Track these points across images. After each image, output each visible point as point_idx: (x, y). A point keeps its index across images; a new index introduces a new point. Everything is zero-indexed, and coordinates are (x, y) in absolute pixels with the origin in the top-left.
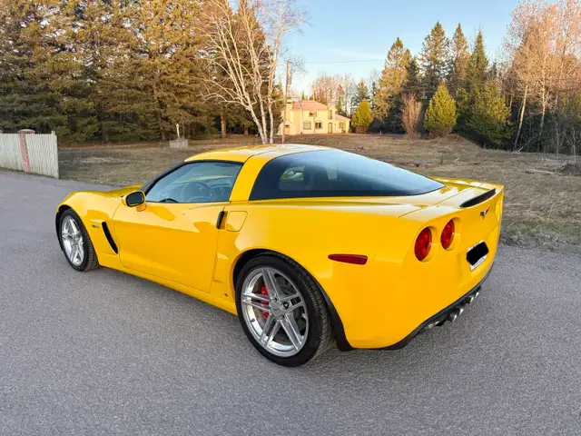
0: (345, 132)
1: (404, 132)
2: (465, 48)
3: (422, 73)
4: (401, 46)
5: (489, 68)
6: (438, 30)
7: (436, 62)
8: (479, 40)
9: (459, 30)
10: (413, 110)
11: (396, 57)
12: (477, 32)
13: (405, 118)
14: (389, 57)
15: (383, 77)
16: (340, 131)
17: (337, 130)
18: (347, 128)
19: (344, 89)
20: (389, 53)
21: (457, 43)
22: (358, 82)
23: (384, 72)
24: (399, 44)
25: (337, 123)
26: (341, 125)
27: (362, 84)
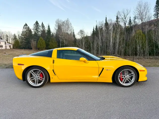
0: (11, 48)
2: (45, 28)
5: (51, 33)
6: (37, 23)
7: (37, 31)
8: (49, 26)
9: (42, 23)
11: (26, 28)
13: (32, 45)
14: (24, 28)
15: (22, 33)
16: (9, 48)
19: (8, 36)
20: (24, 27)
21: (43, 27)
22: (13, 34)
23: (22, 32)
24: (26, 25)
25: (8, 46)
26: (10, 46)
27: (15, 35)
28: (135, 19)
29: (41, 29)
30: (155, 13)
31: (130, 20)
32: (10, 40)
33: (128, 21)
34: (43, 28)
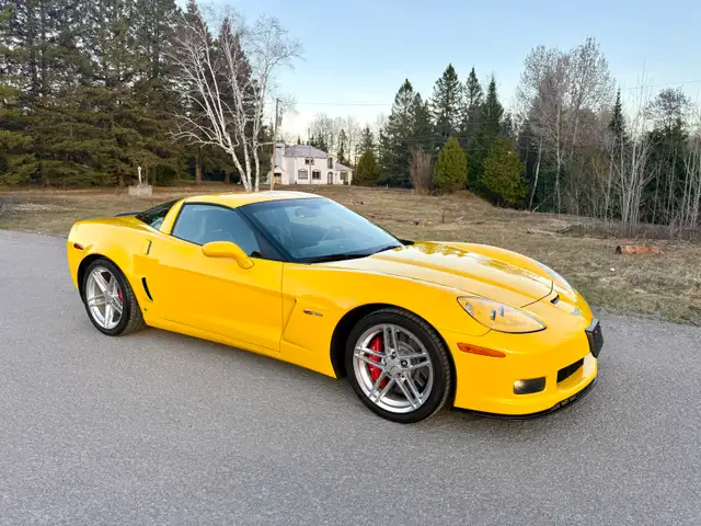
0: (347, 183)
1: (410, 187)
2: (480, 95)
3: (434, 121)
4: (411, 90)
5: (503, 119)
6: (450, 74)
7: (449, 109)
8: (492, 87)
9: (473, 75)
10: (421, 162)
11: (405, 101)
12: (490, 79)
13: (412, 172)
14: (396, 100)
15: (391, 124)
16: (341, 182)
17: (338, 181)
18: (350, 179)
19: (347, 135)
20: (397, 96)
21: (472, 89)
22: (363, 127)
23: (391, 118)
24: (408, 87)
25: (339, 173)
26: (343, 176)
27: (368, 130)
29: (466, 100)
32: (352, 152)
34: (472, 96)
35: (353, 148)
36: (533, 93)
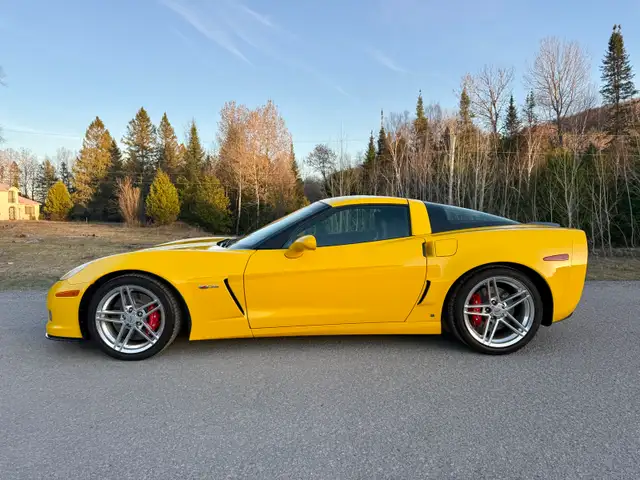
0: (34, 218)
1: (121, 220)
2: (174, 137)
4: (102, 126)
5: (204, 159)
6: (142, 116)
7: (144, 148)
8: (194, 131)
9: (165, 119)
11: (96, 138)
12: (191, 124)
13: (122, 204)
14: (87, 136)
15: (82, 158)
16: (27, 217)
17: (22, 216)
18: (37, 214)
20: (88, 132)
21: (165, 132)
22: (41, 160)
23: (81, 152)
24: (98, 124)
25: (23, 207)
26: (28, 210)
27: (48, 164)
28: (532, 106)
29: (159, 140)
30: (606, 83)
31: (512, 108)
32: (29, 186)
33: (504, 114)
34: (166, 137)
35: (30, 182)
36: (224, 138)
